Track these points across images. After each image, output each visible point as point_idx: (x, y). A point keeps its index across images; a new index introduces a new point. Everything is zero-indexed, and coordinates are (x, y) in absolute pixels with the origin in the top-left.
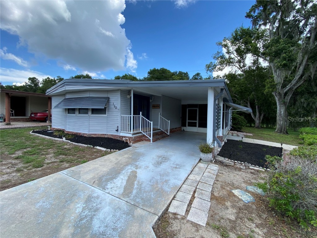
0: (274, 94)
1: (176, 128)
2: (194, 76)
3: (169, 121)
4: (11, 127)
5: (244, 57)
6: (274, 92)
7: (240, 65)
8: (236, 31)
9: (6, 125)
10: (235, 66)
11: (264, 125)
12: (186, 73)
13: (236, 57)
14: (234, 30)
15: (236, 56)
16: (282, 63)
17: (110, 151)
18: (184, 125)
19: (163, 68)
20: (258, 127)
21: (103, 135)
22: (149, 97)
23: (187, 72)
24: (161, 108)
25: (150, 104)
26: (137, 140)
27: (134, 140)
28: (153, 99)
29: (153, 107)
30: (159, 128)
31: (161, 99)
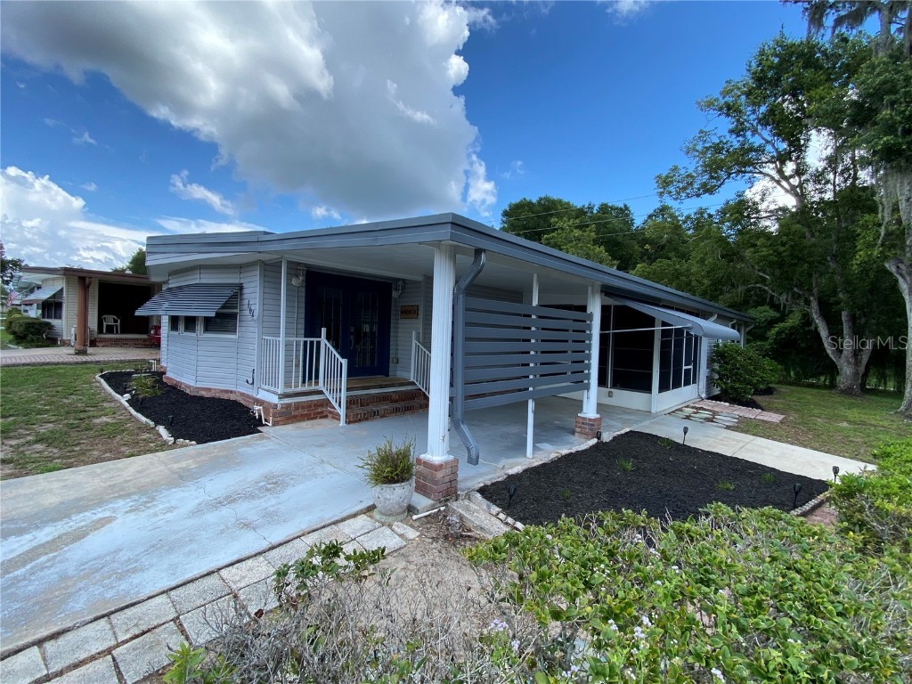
0: (893, 270)
2: (650, 217)
4: (84, 358)
5: (802, 142)
6: (892, 262)
7: (781, 168)
8: (762, 53)
9: (76, 354)
10: (761, 173)
11: (885, 384)
12: (622, 206)
13: (767, 142)
14: (756, 51)
15: (769, 139)
16: (877, 144)
17: (174, 443)
19: (547, 199)
20: (848, 392)
21: (226, 391)
22: (390, 286)
23: (625, 206)
24: (421, 316)
25: (393, 304)
26: (296, 413)
27: (282, 414)
28: (401, 290)
29: (401, 312)
30: (411, 380)
31: (422, 290)
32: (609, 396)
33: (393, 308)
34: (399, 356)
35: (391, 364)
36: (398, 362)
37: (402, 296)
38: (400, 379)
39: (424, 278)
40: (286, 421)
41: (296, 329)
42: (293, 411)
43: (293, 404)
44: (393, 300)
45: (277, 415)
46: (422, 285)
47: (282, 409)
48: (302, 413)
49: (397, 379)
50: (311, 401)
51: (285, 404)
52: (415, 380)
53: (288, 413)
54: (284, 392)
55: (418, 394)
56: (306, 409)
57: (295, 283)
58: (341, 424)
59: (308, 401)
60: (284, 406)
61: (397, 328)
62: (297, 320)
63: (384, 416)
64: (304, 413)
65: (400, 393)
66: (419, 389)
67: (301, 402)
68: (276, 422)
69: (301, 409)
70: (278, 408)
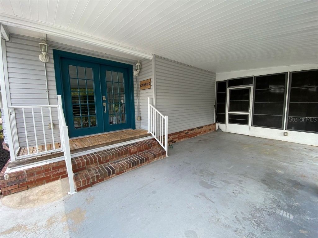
1: (202, 127)
3: (166, 118)
18: (220, 119)
22: (132, 66)
24: (153, 87)
25: (134, 80)
26: (31, 179)
27: (12, 183)
28: (139, 70)
29: (141, 86)
30: (149, 132)
31: (153, 66)
32: (285, 135)
33: (135, 83)
34: (141, 115)
35: (136, 121)
36: (141, 119)
37: (140, 74)
38: (142, 131)
39: (154, 57)
40: (20, 188)
41: (49, 99)
42: (26, 178)
43: (25, 172)
44: (134, 77)
45: (6, 186)
46: (153, 63)
47: (12, 178)
48: (39, 178)
49: (140, 132)
50: (49, 165)
51: (15, 173)
52: (152, 132)
53: (20, 181)
54: (16, 160)
55: (153, 144)
56: (44, 174)
57: (42, 59)
58: (69, 193)
59: (44, 166)
60: (13, 175)
61: (138, 97)
62: (48, 92)
63: (120, 172)
64: (41, 177)
65: (139, 144)
66: (154, 139)
67: (36, 168)
68: (6, 192)
69: (36, 174)
70: (5, 179)
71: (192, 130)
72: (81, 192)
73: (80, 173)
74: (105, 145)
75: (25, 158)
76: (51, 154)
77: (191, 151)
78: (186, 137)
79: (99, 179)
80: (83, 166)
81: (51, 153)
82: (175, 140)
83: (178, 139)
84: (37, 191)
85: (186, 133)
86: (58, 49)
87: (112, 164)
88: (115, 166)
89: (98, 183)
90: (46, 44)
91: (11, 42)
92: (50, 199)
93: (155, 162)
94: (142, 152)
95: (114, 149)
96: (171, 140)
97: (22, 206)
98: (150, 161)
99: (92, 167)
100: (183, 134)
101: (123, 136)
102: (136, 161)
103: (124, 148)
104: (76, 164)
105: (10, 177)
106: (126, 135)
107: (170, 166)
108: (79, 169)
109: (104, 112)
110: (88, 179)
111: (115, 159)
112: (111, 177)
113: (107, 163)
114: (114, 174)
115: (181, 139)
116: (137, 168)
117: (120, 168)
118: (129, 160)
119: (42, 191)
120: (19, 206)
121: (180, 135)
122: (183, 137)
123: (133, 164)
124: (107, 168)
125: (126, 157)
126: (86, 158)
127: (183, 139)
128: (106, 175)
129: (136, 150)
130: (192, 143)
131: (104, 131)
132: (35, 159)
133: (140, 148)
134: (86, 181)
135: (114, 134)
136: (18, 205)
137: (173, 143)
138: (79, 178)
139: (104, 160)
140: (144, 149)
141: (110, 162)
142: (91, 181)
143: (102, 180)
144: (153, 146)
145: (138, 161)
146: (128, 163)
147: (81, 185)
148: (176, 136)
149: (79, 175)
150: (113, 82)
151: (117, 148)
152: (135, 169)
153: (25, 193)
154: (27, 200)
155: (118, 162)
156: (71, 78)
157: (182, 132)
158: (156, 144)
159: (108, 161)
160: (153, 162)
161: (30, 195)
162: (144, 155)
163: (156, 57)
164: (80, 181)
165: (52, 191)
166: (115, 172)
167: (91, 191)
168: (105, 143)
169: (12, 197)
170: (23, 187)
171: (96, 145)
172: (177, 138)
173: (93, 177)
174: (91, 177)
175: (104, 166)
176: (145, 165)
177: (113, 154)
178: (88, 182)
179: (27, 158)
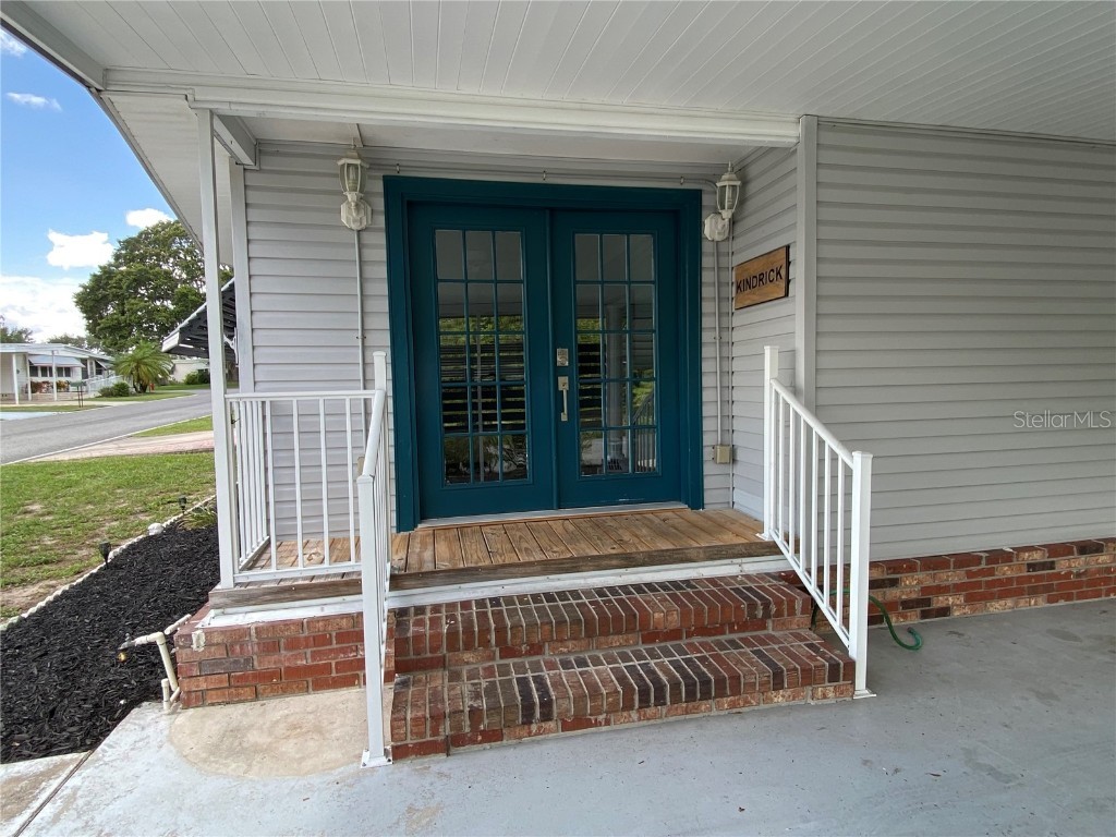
3: (859, 463)
22: (696, 195)
24: (798, 288)
25: (707, 261)
26: (268, 663)
27: (213, 665)
28: (730, 208)
29: (738, 287)
30: (766, 536)
31: (801, 179)
33: (707, 277)
34: (738, 440)
35: (709, 468)
36: (734, 460)
37: (739, 229)
38: (733, 522)
39: (807, 128)
40: (233, 690)
41: (364, 363)
42: (255, 657)
43: (253, 631)
44: (707, 248)
45: (196, 672)
46: (800, 160)
47: (213, 649)
48: (292, 665)
49: (720, 526)
50: (326, 619)
51: (223, 631)
52: (781, 533)
53: (236, 662)
54: (236, 585)
55: (779, 603)
56: (309, 651)
57: (348, 219)
58: (366, 757)
59: (312, 621)
60: (217, 639)
61: (725, 344)
62: (364, 338)
63: (578, 722)
64: (299, 662)
65: (699, 594)
66: (791, 579)
67: (286, 624)
68: (193, 694)
69: (285, 649)
70: (194, 646)
71: (1087, 548)
72: (406, 767)
73: (420, 681)
74: (539, 568)
75: (263, 582)
76: (339, 579)
77: (1046, 696)
78: (1034, 592)
79: (482, 727)
80: (433, 650)
81: (343, 575)
82: (940, 601)
83: (970, 599)
84: (277, 715)
85: (1032, 566)
86: (402, 174)
87: (551, 666)
88: (558, 684)
89: (475, 747)
90: (358, 162)
91: (260, 171)
92: (303, 759)
93: (780, 708)
94: (709, 639)
95: (575, 594)
96: (914, 596)
97: (216, 762)
98: (747, 702)
99: (468, 663)
100: (1005, 571)
101: (626, 538)
102: (664, 678)
103: (621, 602)
104: (407, 639)
105: (208, 645)
106: (644, 531)
107: (865, 762)
108: (418, 661)
109: (558, 417)
110: (437, 718)
111: (570, 644)
112: (535, 735)
113: (535, 658)
114: (551, 720)
115: (990, 597)
116: (671, 719)
117: (579, 699)
118: (632, 669)
119: (291, 719)
120: (205, 761)
121: (982, 573)
122: (1006, 590)
123: (644, 693)
124: (523, 682)
125: (621, 646)
126: (453, 617)
127: (1009, 602)
128: (511, 717)
129: (675, 620)
130: (1076, 638)
131: (555, 505)
132: (288, 590)
133: (699, 613)
134: (428, 723)
135: (596, 523)
136: (204, 755)
137: (925, 615)
138: (406, 701)
139: (518, 641)
140: (722, 625)
141: (547, 657)
142: (446, 729)
143: (492, 736)
144: (779, 614)
145: (675, 686)
146: (622, 679)
147: (409, 734)
148: (953, 577)
149: (412, 689)
150: (602, 283)
151: (587, 593)
152: (659, 721)
153: (245, 714)
154: (236, 743)
155: (582, 663)
156: (442, 281)
157: (997, 556)
158: (798, 605)
159: (536, 649)
160: (762, 706)
161: (253, 726)
162: (717, 658)
163: (821, 125)
164: (405, 719)
165: (318, 730)
166: (555, 715)
167: (441, 774)
168: (540, 562)
169: (204, 716)
170: (242, 687)
171: (503, 566)
172: (958, 588)
173: (457, 712)
174: (447, 711)
175: (520, 668)
176: (714, 712)
177: (561, 622)
178: (435, 732)
179: (268, 582)
